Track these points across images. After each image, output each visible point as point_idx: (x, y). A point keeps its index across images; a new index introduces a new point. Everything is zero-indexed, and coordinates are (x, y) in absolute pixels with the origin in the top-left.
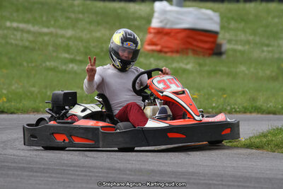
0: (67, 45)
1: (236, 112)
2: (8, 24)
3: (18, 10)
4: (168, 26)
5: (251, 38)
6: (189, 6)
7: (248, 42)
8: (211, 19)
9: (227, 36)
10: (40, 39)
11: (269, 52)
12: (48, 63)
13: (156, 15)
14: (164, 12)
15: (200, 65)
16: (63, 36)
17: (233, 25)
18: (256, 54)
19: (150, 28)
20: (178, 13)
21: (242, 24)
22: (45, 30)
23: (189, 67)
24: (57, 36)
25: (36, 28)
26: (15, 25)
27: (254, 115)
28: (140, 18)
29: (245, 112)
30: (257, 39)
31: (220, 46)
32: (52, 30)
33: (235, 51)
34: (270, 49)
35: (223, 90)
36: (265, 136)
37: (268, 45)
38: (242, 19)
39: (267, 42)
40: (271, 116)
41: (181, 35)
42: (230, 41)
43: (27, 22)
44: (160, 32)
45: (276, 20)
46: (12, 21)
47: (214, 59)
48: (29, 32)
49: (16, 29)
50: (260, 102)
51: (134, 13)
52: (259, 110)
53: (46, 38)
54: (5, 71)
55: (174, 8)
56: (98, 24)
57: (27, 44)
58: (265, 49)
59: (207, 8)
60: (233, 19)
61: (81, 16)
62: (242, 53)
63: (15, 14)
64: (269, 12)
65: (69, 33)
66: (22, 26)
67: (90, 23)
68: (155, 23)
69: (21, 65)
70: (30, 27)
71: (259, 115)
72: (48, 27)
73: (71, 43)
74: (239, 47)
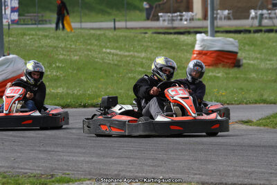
0: (142, 63)
1: (250, 103)
2: (104, 50)
3: (110, 41)
4: (206, 49)
5: (258, 56)
6: (218, 36)
7: (257, 58)
8: (233, 44)
9: (244, 55)
10: (124, 59)
11: (271, 64)
12: (130, 75)
13: (197, 42)
14: (203, 40)
15: (226, 74)
16: (138, 57)
17: (247, 47)
18: (262, 66)
19: (194, 51)
20: (211, 40)
21: (253, 47)
22: (127, 54)
23: (219, 75)
24: (134, 57)
25: (121, 53)
26: (108, 51)
27: (262, 105)
28: (187, 45)
29: (256, 103)
30: (263, 57)
31: (239, 61)
32: (131, 53)
33: (249, 64)
34: (272, 62)
35: (242, 89)
36: (269, 118)
37: (269, 60)
38: (252, 43)
39: (269, 58)
40: (272, 105)
41: (214, 55)
42: (245, 58)
43: (117, 48)
44: (200, 53)
45: (275, 44)
46: (106, 48)
47: (236, 70)
48: (117, 55)
49: (109, 53)
50: (265, 97)
51: (184, 41)
52: (265, 102)
53: (128, 59)
54: (102, 80)
55: (209, 38)
56: (161, 49)
57: (116, 63)
58: (268, 62)
59: (230, 37)
60: (247, 44)
61: (149, 44)
62: (253, 65)
63: (108, 44)
64: (269, 39)
65: (143, 55)
66: (112, 51)
67: (156, 48)
68: (197, 48)
69: (112, 76)
70: (118, 52)
71: (265, 105)
72: (129, 51)
73: (144, 61)
74: (252, 62)
